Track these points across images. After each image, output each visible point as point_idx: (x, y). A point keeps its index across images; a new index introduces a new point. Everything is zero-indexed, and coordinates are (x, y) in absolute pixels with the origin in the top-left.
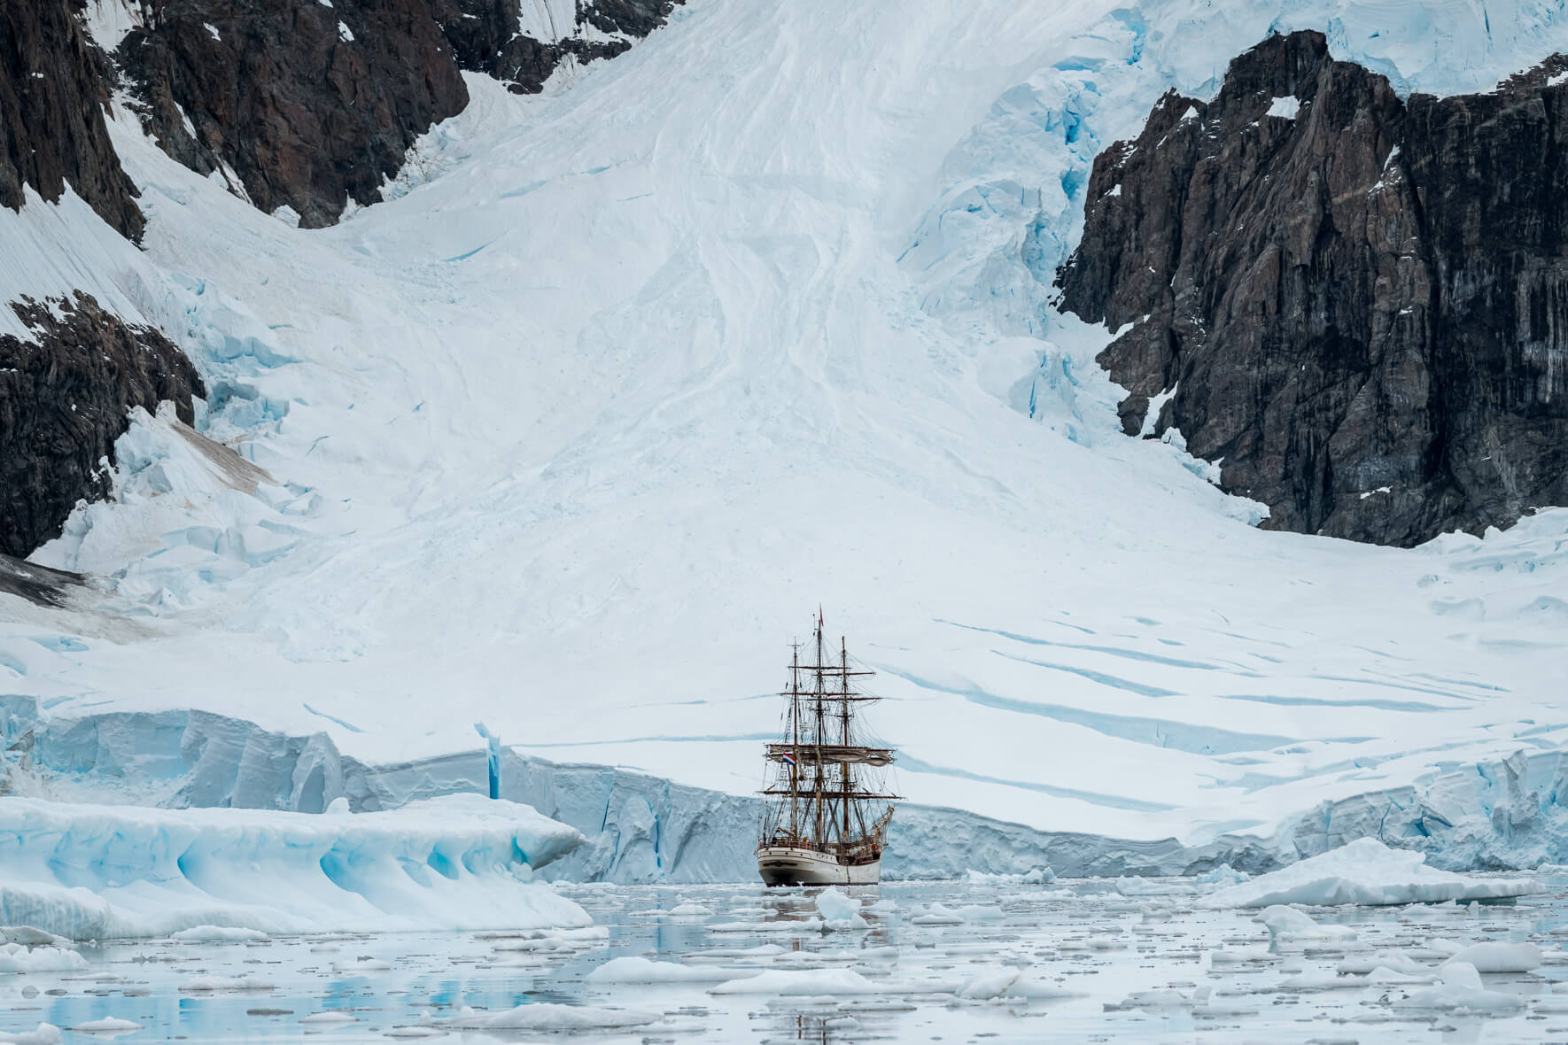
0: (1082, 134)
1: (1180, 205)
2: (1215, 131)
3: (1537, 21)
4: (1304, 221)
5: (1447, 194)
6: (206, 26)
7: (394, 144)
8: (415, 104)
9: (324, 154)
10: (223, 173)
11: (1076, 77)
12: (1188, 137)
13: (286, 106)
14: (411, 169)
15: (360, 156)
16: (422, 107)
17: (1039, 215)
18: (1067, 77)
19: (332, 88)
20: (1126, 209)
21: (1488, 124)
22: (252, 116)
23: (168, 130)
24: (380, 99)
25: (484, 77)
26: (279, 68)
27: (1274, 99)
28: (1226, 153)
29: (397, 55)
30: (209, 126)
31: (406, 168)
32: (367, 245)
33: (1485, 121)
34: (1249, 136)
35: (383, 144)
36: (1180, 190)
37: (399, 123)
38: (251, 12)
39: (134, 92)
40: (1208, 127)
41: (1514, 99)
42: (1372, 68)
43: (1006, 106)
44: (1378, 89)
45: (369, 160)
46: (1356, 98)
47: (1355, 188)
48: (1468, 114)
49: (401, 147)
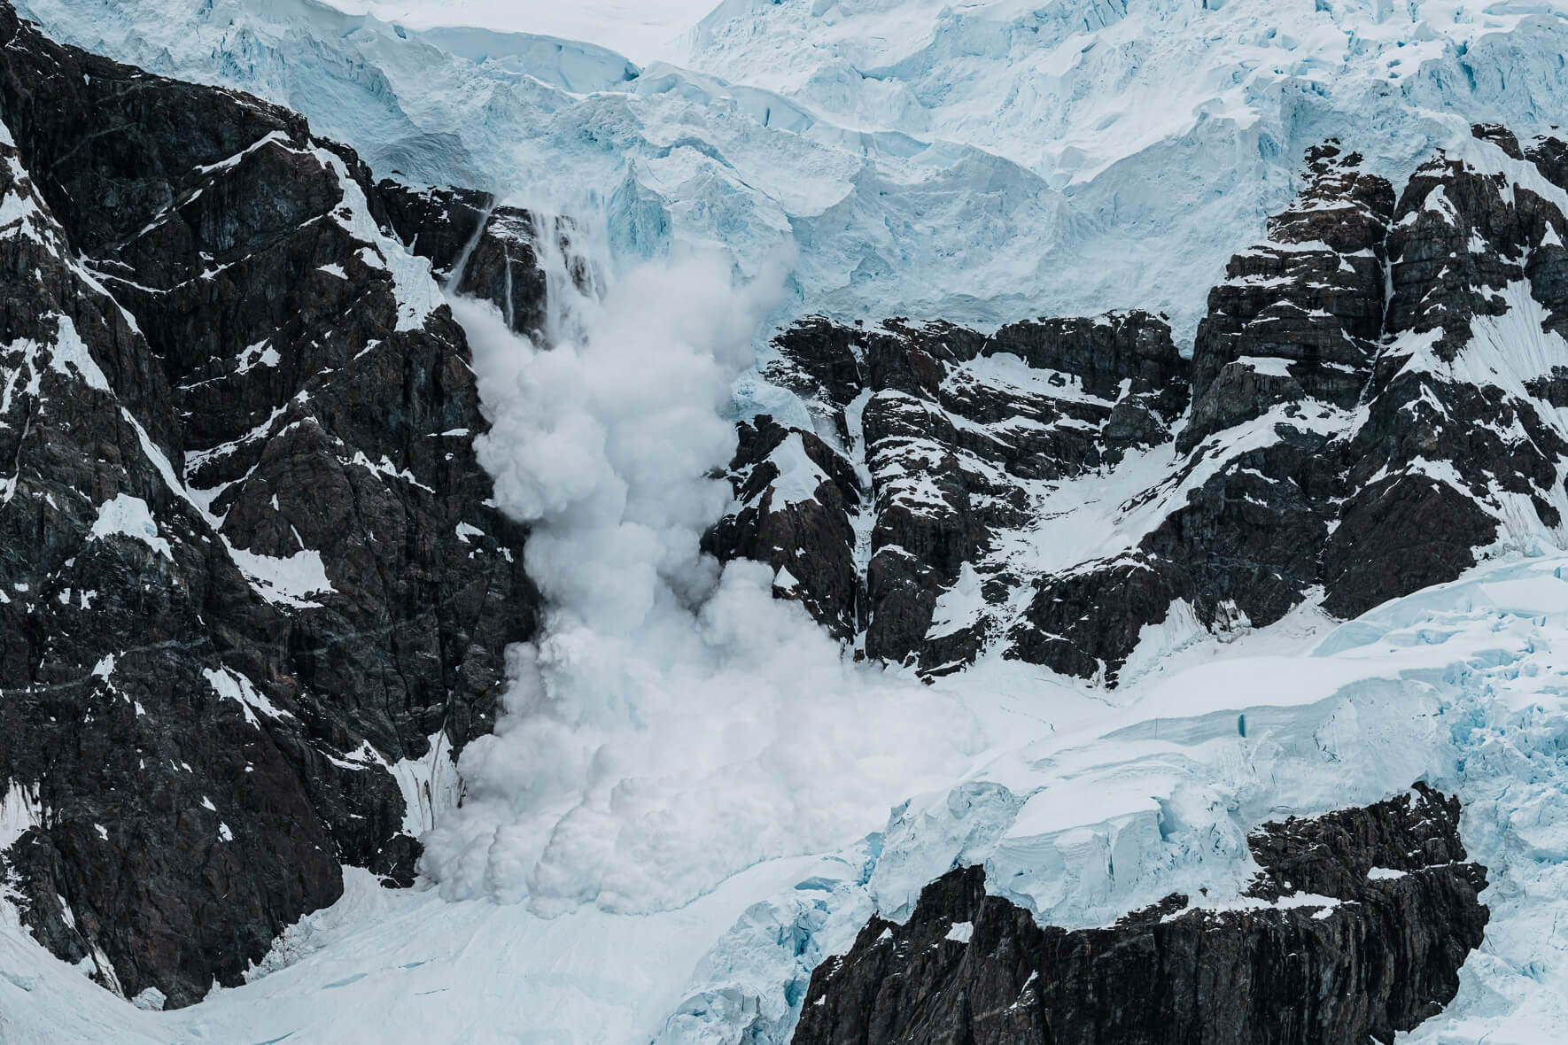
0: (810, 947)
1: (869, 1015)
2: (903, 951)
3: (1160, 864)
4: (948, 1036)
5: (1068, 1016)
6: (97, 826)
7: (262, 934)
8: (287, 896)
9: (194, 941)
10: (94, 959)
11: (811, 896)
12: (879, 956)
13: (161, 899)
14: (274, 956)
15: (228, 943)
16: (293, 900)
17: (756, 1020)
18: (803, 895)
19: (207, 883)
20: (825, 1017)
21: (1105, 955)
22: (128, 907)
23: (44, 920)
24: (252, 893)
25: (363, 872)
26: (159, 865)
27: (953, 925)
28: (909, 971)
29: (274, 852)
30: (87, 916)
31: (270, 955)
32: (201, 1027)
33: (1103, 952)
34: (929, 956)
35: (250, 934)
36: (869, 1001)
37: (269, 914)
38: (139, 814)
39: (18, 887)
40: (898, 947)
41: (1129, 934)
42: (1018, 902)
43: (748, 920)
44: (1021, 920)
45: (236, 947)
46: (1002, 928)
47: (993, 1008)
48: (1089, 946)
49: (269, 936)
